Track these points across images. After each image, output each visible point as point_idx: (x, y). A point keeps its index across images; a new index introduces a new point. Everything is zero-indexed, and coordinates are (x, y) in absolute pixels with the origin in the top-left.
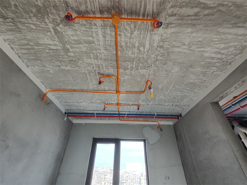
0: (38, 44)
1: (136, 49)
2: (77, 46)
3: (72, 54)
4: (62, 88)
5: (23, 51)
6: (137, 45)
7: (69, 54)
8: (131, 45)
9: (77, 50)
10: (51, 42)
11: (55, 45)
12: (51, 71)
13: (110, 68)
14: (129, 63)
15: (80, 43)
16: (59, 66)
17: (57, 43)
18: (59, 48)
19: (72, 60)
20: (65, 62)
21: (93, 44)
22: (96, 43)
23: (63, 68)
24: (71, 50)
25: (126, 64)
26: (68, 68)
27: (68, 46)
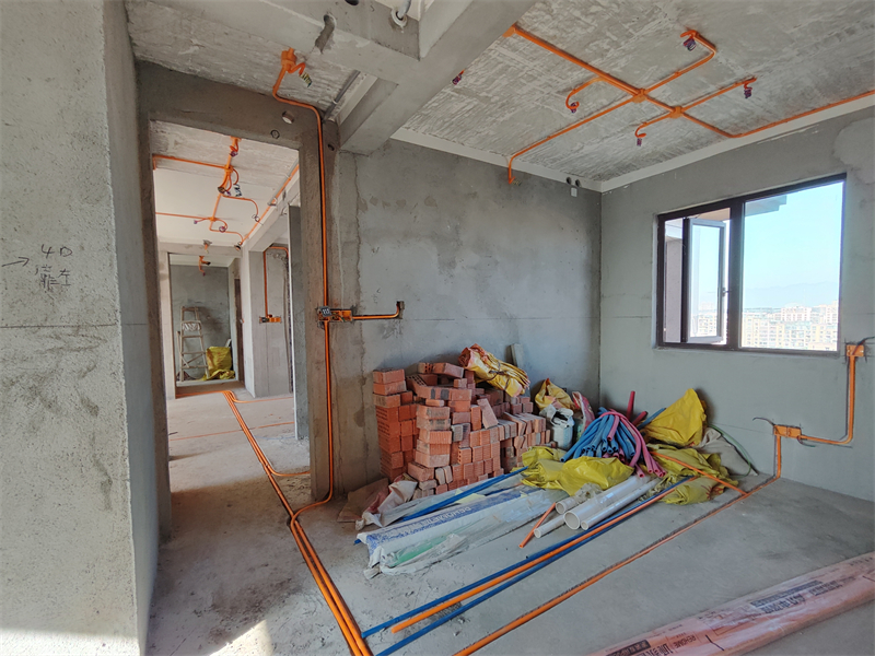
0: (453, 116)
1: (583, 18)
2: (493, 85)
3: (497, 98)
4: (526, 144)
5: (446, 132)
6: (577, 13)
7: (492, 100)
8: (568, 23)
9: (498, 89)
10: (463, 104)
11: (469, 104)
12: (492, 133)
13: (569, 73)
14: (597, 42)
15: (494, 80)
16: (494, 121)
17: (469, 100)
18: (476, 103)
19: (503, 105)
20: (496, 112)
21: (510, 69)
22: (511, 64)
23: (502, 119)
24: (490, 95)
25: (595, 48)
26: (508, 116)
27: (484, 94)
